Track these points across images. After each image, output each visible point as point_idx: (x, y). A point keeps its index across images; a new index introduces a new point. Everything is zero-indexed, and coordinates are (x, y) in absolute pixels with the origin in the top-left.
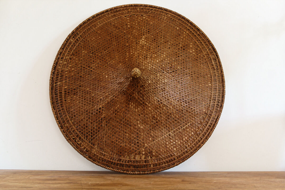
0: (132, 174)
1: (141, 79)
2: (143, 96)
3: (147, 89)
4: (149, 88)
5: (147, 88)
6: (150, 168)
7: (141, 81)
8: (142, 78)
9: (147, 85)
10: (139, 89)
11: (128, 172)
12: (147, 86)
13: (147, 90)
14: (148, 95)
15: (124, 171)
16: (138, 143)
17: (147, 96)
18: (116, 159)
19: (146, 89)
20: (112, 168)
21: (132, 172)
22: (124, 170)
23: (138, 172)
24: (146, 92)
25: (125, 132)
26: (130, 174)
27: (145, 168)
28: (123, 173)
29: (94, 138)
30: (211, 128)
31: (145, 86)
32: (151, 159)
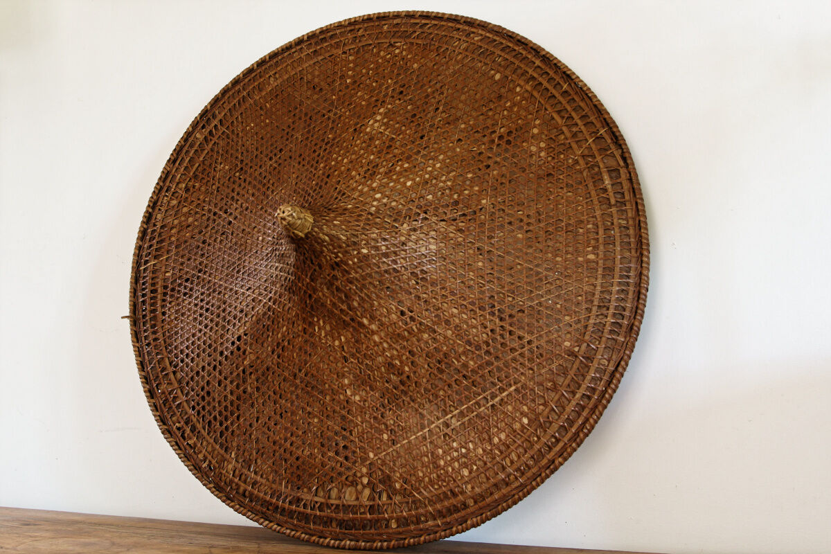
0: (333, 547)
1: (324, 241)
2: (346, 296)
3: (357, 276)
4: (363, 271)
5: (357, 272)
6: (386, 530)
7: (324, 249)
8: (327, 238)
9: (356, 260)
10: (329, 275)
11: (322, 540)
12: (354, 263)
13: (357, 279)
14: (363, 295)
15: (313, 535)
16: (345, 447)
17: (359, 296)
18: (286, 497)
19: (353, 274)
20: (278, 525)
21: (336, 540)
22: (310, 532)
23: (351, 540)
24: (356, 286)
25: (309, 413)
26: (328, 546)
27: (373, 531)
28: (308, 542)
29: (227, 428)
30: (590, 406)
31: (347, 264)
32: (389, 501)
